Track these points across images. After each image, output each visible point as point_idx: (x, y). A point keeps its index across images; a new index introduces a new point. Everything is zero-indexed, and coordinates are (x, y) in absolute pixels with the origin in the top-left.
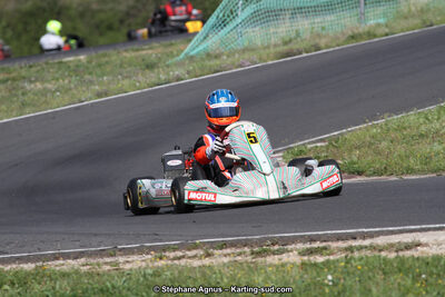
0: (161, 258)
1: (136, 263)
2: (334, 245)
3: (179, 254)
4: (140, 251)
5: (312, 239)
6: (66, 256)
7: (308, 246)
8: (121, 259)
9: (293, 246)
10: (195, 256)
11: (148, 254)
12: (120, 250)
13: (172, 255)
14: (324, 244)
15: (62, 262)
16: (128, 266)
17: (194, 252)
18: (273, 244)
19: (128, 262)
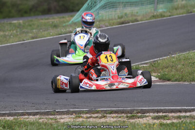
0: (79, 117)
1: (66, 119)
2: (170, 115)
3: (88, 115)
4: (68, 113)
5: (158, 111)
6: (29, 114)
7: (156, 114)
8: (58, 117)
9: (148, 114)
10: (97, 117)
11: (72, 115)
12: (57, 112)
13: (85, 116)
14: (164, 114)
15: (27, 117)
16: (62, 121)
17: (96, 115)
18: (137, 113)
19: (62, 118)
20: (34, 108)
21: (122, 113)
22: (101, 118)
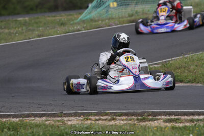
0: (87, 120)
1: (74, 121)
2: (183, 118)
3: (97, 118)
4: (75, 115)
5: (170, 114)
6: (35, 116)
7: (168, 117)
8: (66, 119)
9: (159, 117)
10: (106, 120)
11: (79, 117)
12: (65, 114)
13: (93, 118)
14: (176, 117)
15: (33, 118)
16: (69, 123)
17: (105, 117)
18: (148, 116)
19: (69, 120)
20: (40, 109)
21: (132, 116)
22: (110, 120)
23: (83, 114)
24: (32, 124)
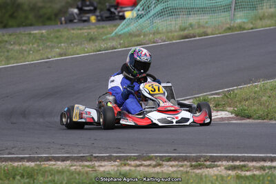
0: (125, 165)
1: (108, 167)
2: (251, 164)
3: (138, 163)
4: (110, 159)
5: (234, 159)
6: (57, 159)
7: (231, 163)
8: (97, 164)
9: (220, 163)
10: (149, 165)
11: (115, 161)
12: (95, 157)
13: (133, 163)
14: (242, 163)
15: (53, 163)
16: (102, 169)
17: (148, 163)
18: (205, 161)
19: (101, 166)
20: (63, 151)
21: (184, 161)
22: (155, 166)
23: (119, 158)
24: (52, 170)
